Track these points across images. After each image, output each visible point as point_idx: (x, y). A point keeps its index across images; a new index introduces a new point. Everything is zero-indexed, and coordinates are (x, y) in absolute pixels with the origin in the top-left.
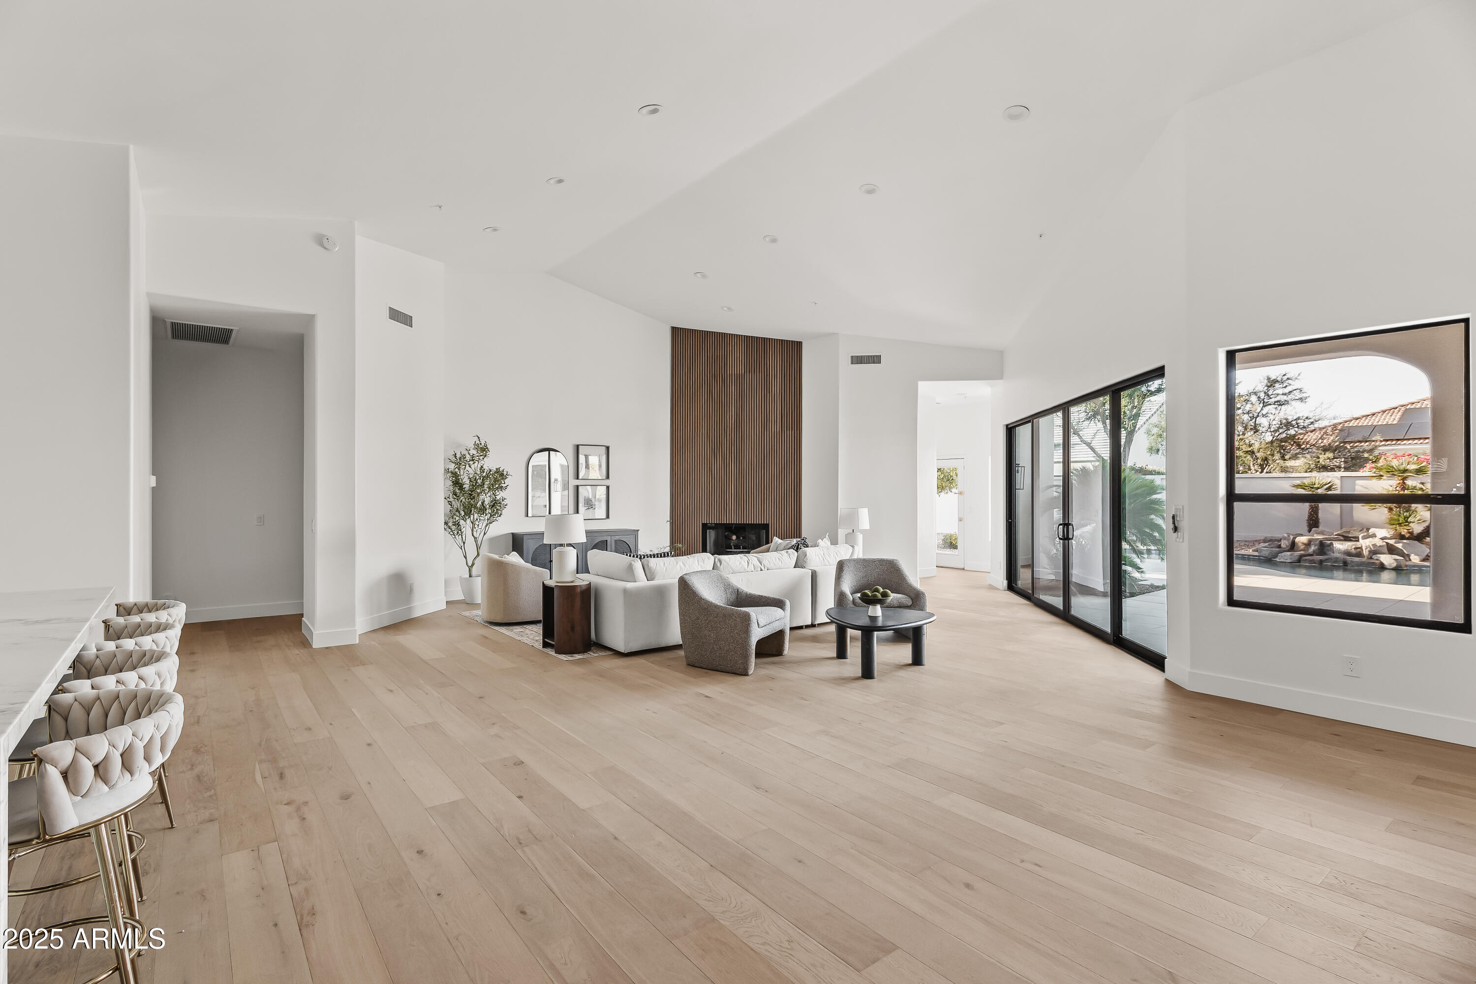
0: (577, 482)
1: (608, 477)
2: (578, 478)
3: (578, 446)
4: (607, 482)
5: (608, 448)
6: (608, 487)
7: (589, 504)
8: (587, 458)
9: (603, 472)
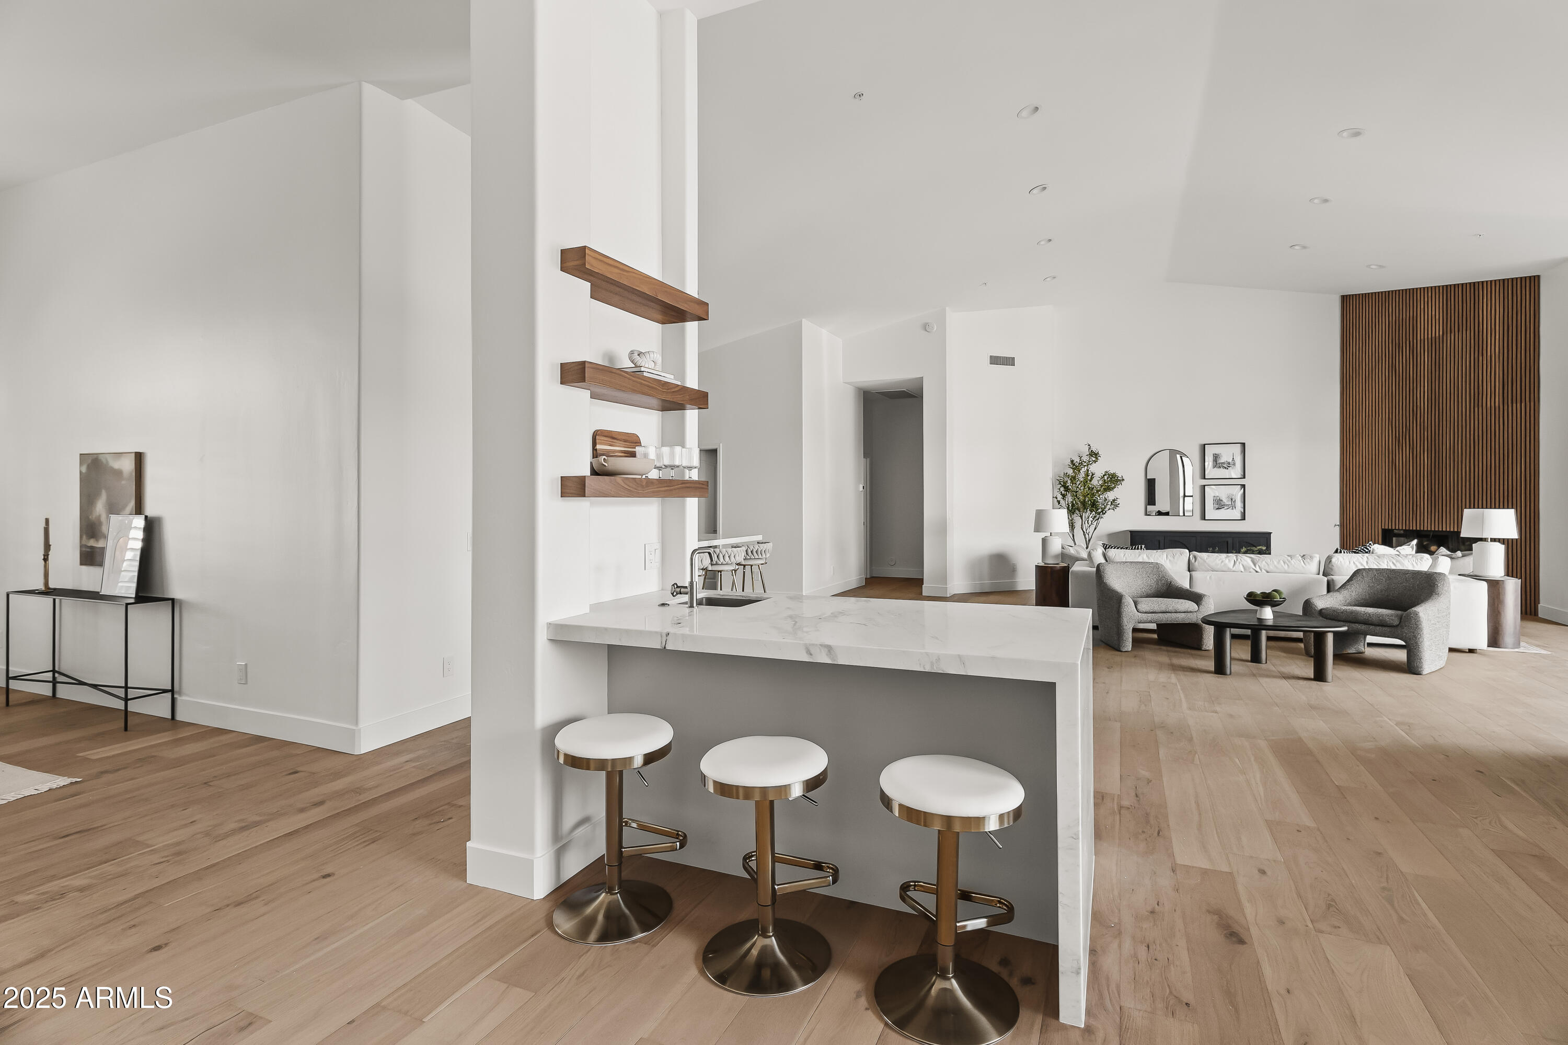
0: (1204, 482)
1: (1244, 477)
2: (1205, 477)
3: (1204, 444)
4: (1242, 482)
5: (1243, 444)
6: (1243, 486)
7: (1219, 504)
8: (1216, 457)
9: (1236, 472)
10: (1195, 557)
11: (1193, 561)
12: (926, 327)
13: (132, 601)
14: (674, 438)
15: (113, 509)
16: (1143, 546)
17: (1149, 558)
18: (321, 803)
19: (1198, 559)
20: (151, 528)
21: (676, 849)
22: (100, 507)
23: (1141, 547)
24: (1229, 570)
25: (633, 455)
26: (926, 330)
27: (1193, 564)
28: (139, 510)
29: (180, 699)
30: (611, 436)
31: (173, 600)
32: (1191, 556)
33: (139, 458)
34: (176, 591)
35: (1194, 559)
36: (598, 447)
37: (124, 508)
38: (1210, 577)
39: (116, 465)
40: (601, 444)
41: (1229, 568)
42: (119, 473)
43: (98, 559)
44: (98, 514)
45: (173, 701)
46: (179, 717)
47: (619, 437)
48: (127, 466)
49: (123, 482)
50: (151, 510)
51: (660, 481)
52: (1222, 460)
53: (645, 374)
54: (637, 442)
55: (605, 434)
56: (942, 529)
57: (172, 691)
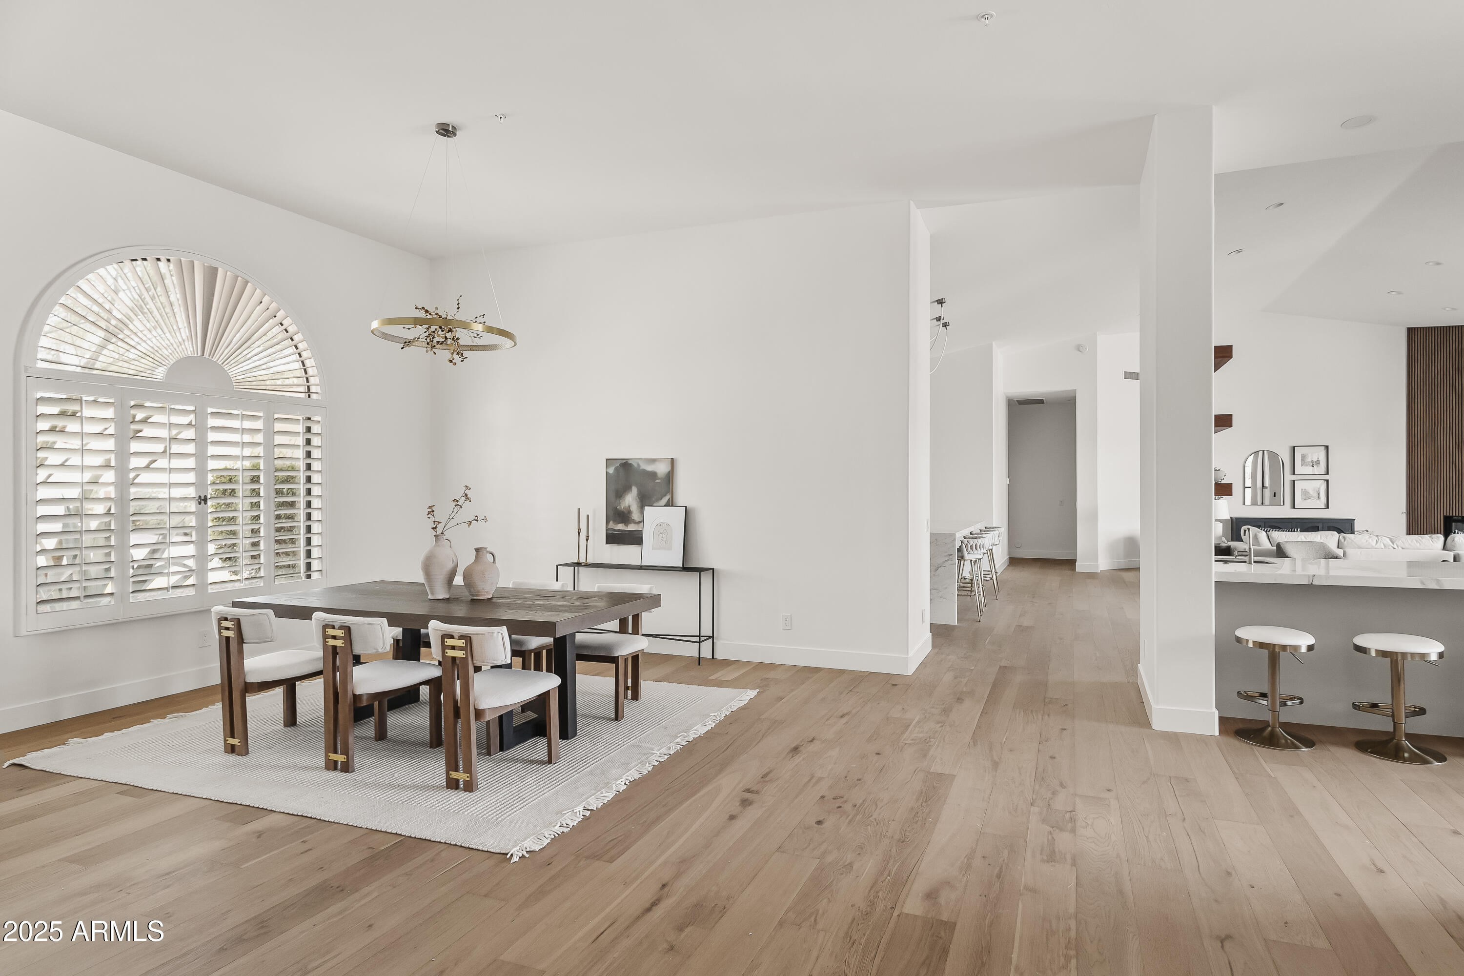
0: (1294, 477)
1: (1327, 473)
2: (1294, 474)
3: (1294, 447)
4: (1326, 477)
5: (1327, 447)
6: (1327, 481)
7: (1306, 495)
8: (1303, 457)
9: (1322, 469)
10: (1344, 538)
11: (1343, 540)
12: (1079, 348)
15: (645, 502)
16: (1299, 529)
17: (1306, 539)
19: (1347, 539)
22: (629, 500)
23: (1297, 530)
24: (1373, 547)
26: (1080, 351)
27: (1342, 542)
28: (672, 502)
29: (718, 643)
31: (713, 569)
32: (1341, 537)
33: (672, 463)
35: (1343, 539)
37: (658, 500)
38: (1361, 553)
39: (648, 468)
41: (1373, 546)
42: (652, 474)
43: (628, 539)
44: (627, 505)
45: (713, 645)
46: (717, 656)
48: (662, 469)
49: (658, 481)
52: (1309, 460)
56: (1093, 517)
57: (713, 637)
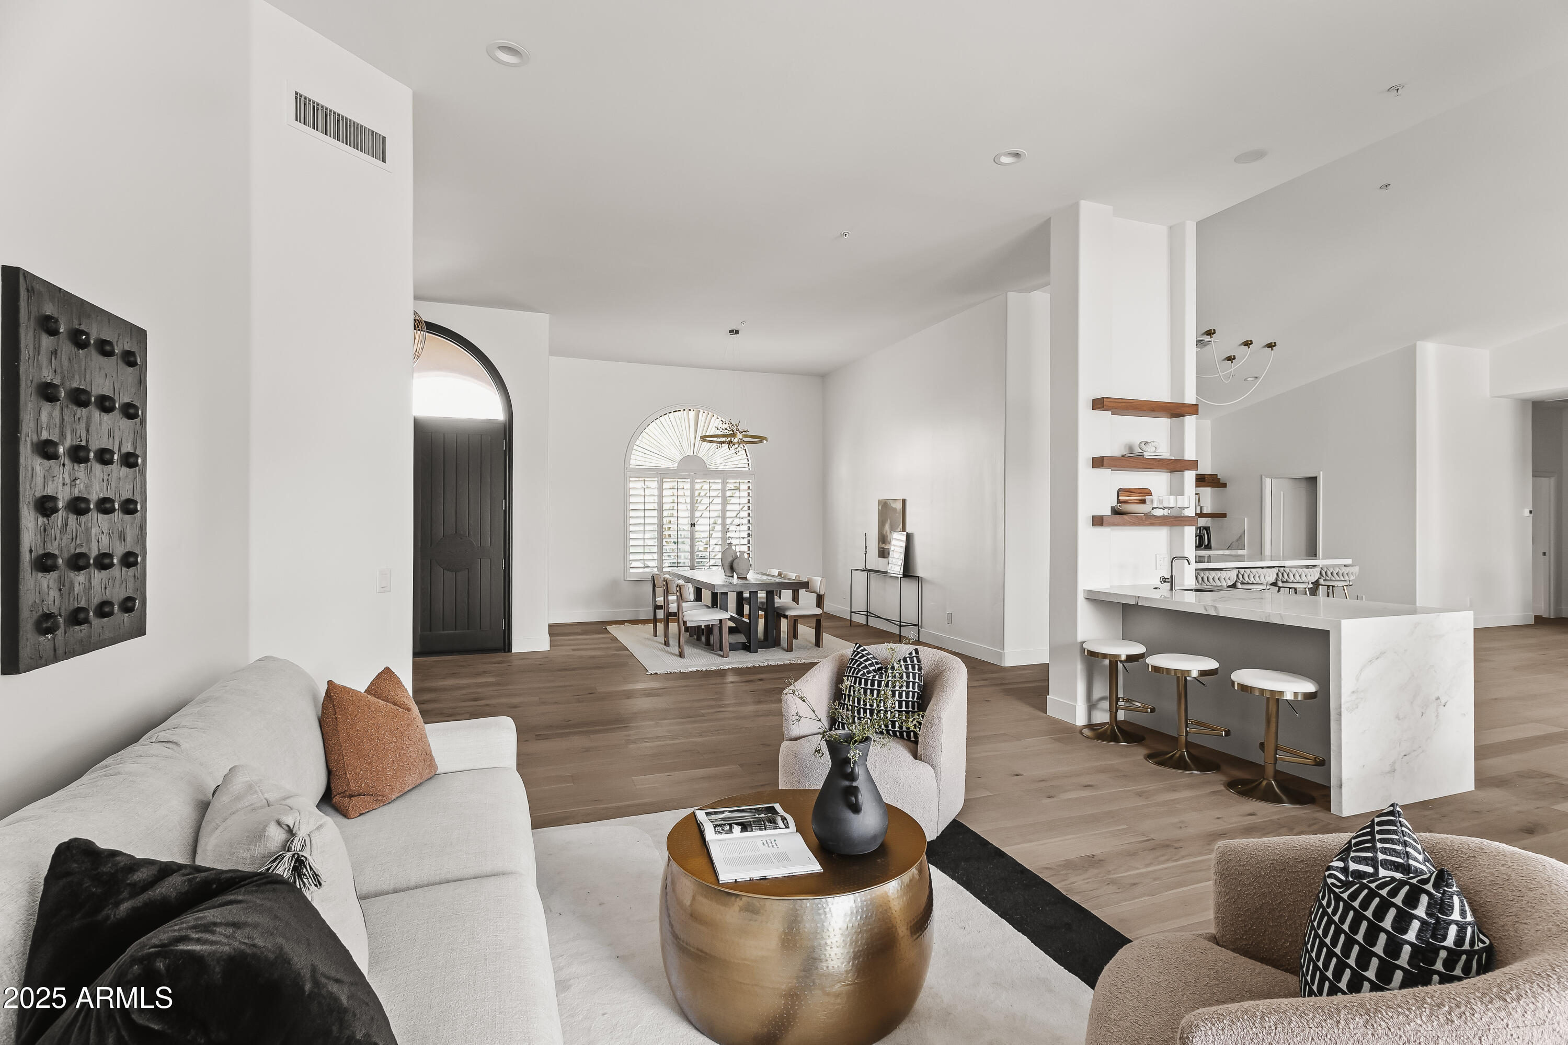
13: (902, 576)
14: (1177, 491)
15: (893, 529)
18: (986, 680)
20: (909, 538)
21: (1148, 712)
22: (887, 528)
25: (1143, 502)
28: (904, 529)
29: (922, 630)
30: (1129, 491)
31: (918, 577)
33: (904, 501)
34: (920, 573)
36: (1120, 498)
37: (897, 528)
39: (894, 505)
40: (1122, 496)
42: (895, 509)
43: (886, 554)
44: (886, 531)
45: (919, 630)
47: (1136, 491)
48: (898, 506)
49: (897, 515)
50: (909, 529)
51: (1163, 517)
53: (1145, 457)
54: (1149, 493)
55: (1126, 490)
57: (918, 624)
